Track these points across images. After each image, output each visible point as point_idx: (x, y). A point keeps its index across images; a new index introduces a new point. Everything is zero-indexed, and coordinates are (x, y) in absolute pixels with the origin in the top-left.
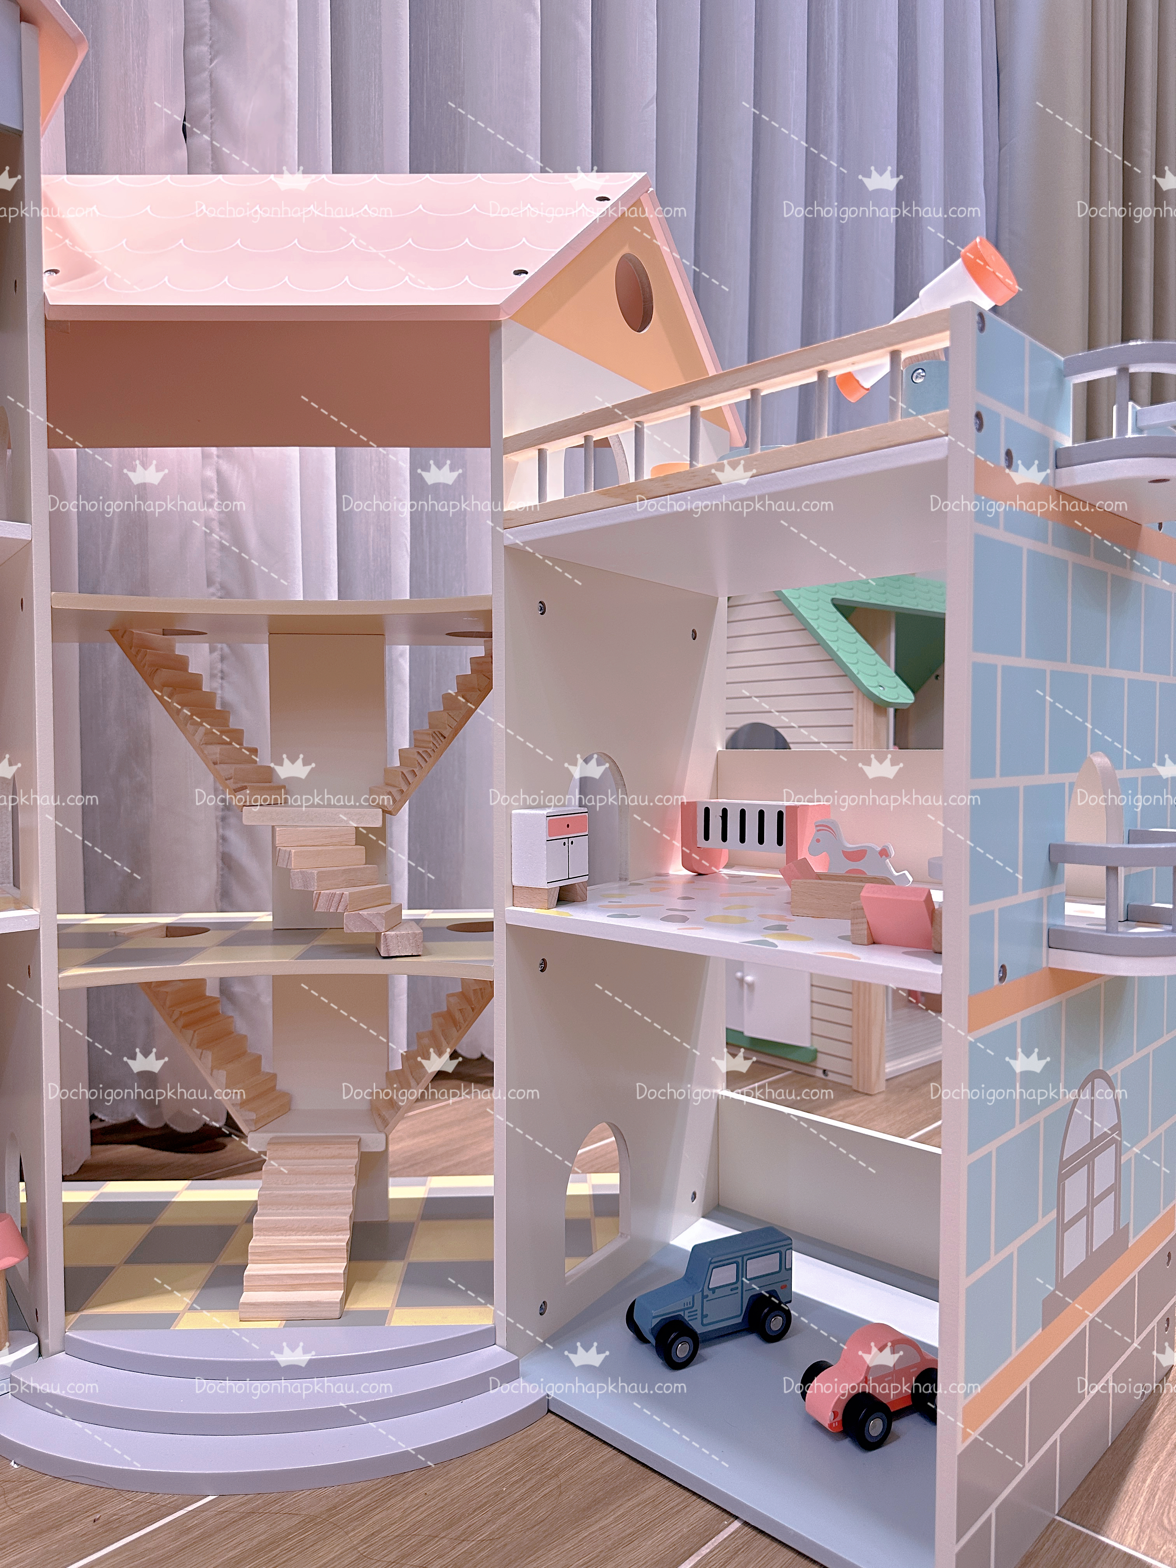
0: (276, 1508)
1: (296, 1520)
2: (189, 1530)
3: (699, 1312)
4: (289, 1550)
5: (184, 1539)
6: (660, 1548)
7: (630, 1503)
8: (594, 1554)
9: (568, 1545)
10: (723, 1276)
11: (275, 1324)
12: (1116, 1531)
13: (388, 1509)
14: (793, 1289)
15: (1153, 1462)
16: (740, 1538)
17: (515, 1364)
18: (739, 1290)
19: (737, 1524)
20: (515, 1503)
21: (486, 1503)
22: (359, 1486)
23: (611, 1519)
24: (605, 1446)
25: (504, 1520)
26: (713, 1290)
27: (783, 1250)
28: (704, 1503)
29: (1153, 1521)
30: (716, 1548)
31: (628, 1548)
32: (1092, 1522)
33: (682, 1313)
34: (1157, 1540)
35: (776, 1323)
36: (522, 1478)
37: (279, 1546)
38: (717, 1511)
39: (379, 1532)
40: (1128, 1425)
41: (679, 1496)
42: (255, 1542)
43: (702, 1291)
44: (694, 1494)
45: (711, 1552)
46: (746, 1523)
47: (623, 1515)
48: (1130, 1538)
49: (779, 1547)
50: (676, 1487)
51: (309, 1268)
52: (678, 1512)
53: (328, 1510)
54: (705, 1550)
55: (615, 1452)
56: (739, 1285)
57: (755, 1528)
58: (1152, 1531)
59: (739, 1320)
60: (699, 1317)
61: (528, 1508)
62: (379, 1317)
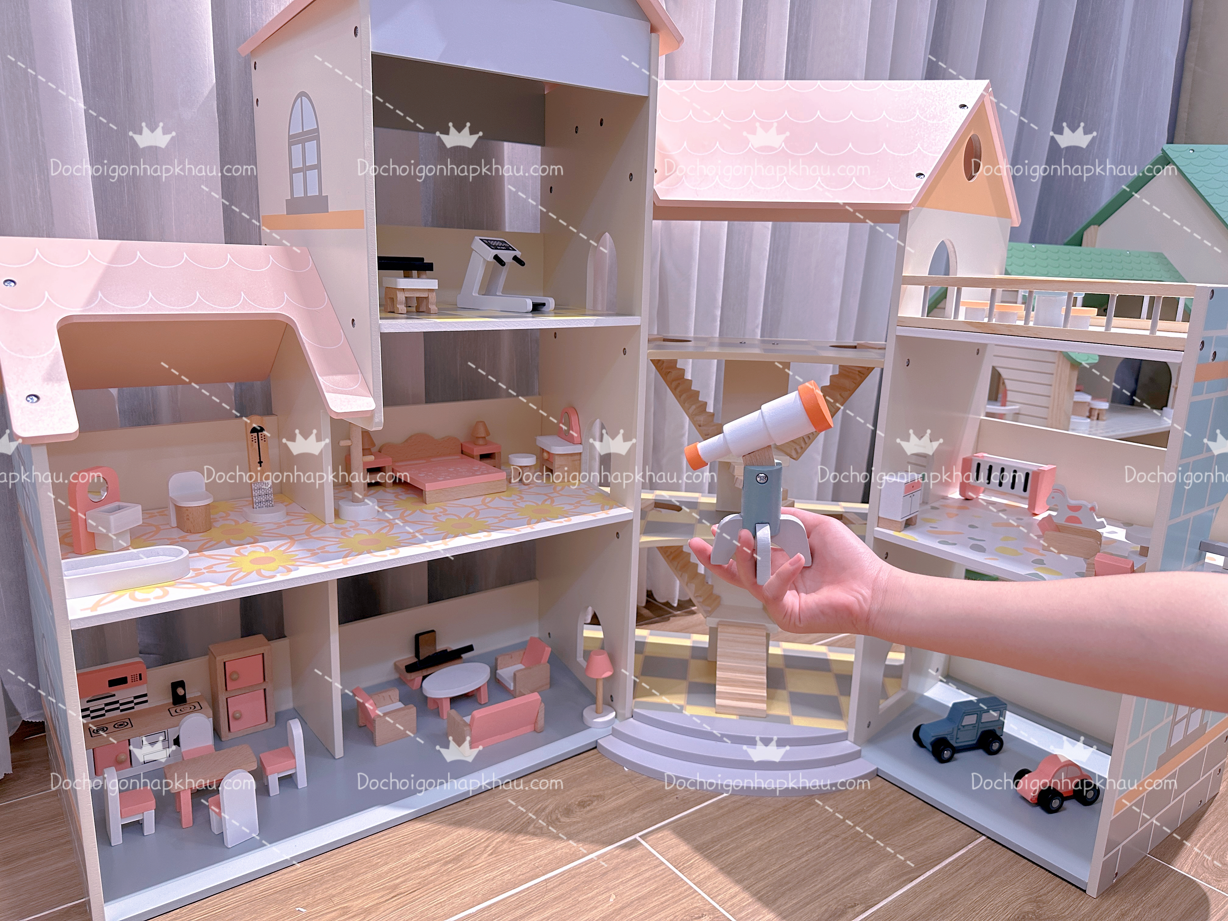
0: (758, 803)
1: (770, 809)
2: (722, 808)
3: (955, 737)
4: (772, 822)
5: (721, 811)
6: (948, 843)
7: (928, 822)
8: (916, 841)
9: (903, 836)
10: (970, 720)
11: (734, 717)
12: (1179, 865)
13: (811, 810)
14: (1005, 730)
15: (1202, 837)
16: (987, 843)
17: (860, 751)
18: (976, 728)
19: (984, 838)
20: (872, 815)
21: (858, 813)
22: (794, 799)
23: (921, 827)
24: (910, 795)
25: (869, 821)
26: (964, 726)
27: (1002, 709)
28: (966, 826)
29: (1199, 863)
30: (975, 846)
31: (932, 841)
32: (1166, 859)
33: (946, 736)
34: (1200, 871)
35: (996, 746)
36: (872, 805)
37: (766, 820)
38: (973, 830)
39: (811, 819)
40: (1189, 818)
41: (953, 822)
42: (755, 816)
43: (958, 726)
44: (960, 821)
45: (973, 847)
46: (988, 838)
47: (926, 827)
48: (1186, 868)
49: (1006, 849)
50: (950, 817)
51: (748, 691)
52: (954, 828)
53: (784, 807)
54: (970, 846)
55: (915, 798)
56: (977, 725)
57: (993, 840)
58: (1197, 867)
59: (975, 742)
60: (955, 740)
61: (879, 818)
62: (786, 720)
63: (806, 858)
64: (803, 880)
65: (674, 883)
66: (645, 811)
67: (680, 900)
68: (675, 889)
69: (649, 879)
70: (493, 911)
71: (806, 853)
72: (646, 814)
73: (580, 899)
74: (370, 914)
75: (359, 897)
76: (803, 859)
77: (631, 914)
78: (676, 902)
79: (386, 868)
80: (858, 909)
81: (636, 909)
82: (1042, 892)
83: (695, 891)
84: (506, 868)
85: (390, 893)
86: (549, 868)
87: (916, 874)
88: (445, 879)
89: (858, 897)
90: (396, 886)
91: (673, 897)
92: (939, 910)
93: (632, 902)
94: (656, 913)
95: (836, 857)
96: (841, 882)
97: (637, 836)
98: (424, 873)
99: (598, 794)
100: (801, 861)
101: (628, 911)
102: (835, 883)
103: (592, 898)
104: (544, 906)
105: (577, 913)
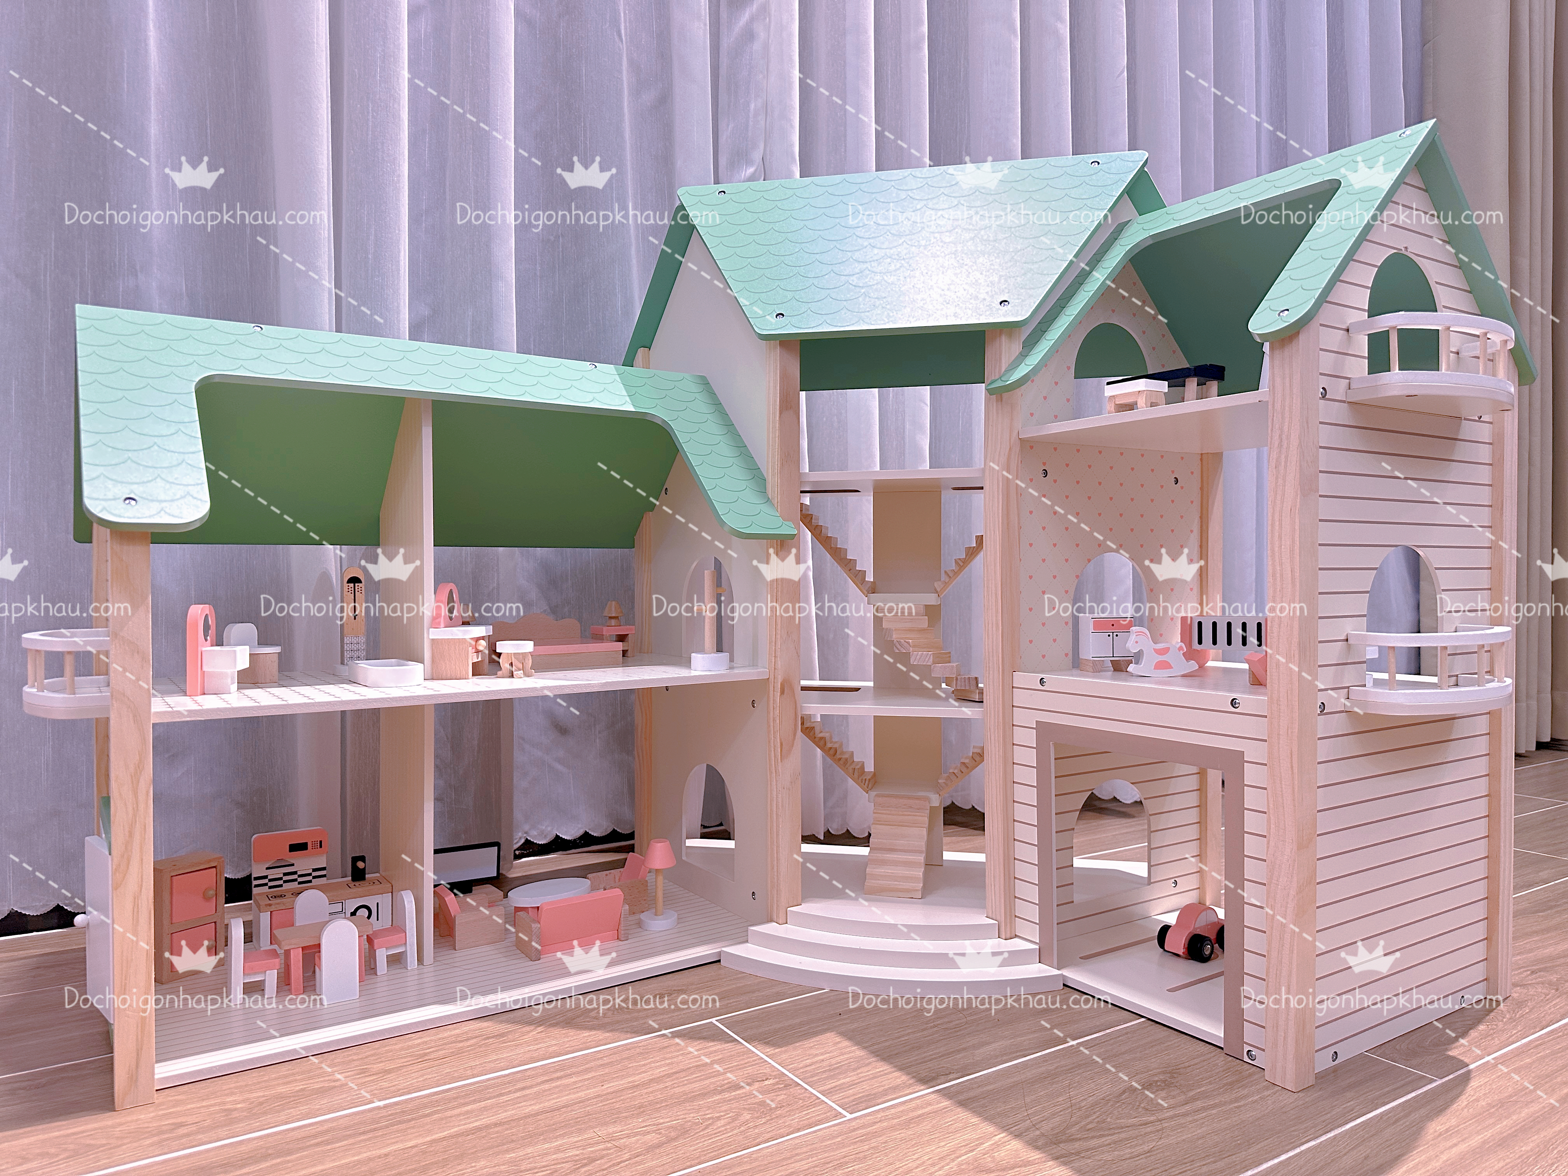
63: (906, 1038)
64: (897, 1054)
65: (743, 1055)
66: (729, 1001)
67: (745, 1067)
68: (743, 1059)
69: (715, 1051)
70: (528, 1073)
71: (908, 1034)
72: (730, 1003)
73: (630, 1066)
74: (389, 1073)
75: (382, 1062)
76: (903, 1039)
77: (684, 1077)
78: (740, 1069)
79: (419, 1041)
80: (951, 1076)
81: (692, 1074)
82: (1182, 1065)
83: (766, 1061)
84: (554, 1042)
85: (418, 1059)
86: (601, 1043)
87: (1033, 1051)
88: (481, 1049)
89: (956, 1067)
90: (426, 1054)
91: (738, 1065)
92: (1049, 1079)
93: (690, 1068)
94: (714, 1077)
95: (942, 1038)
96: (940, 1057)
97: (713, 1020)
98: (461, 1045)
99: (680, 988)
100: (899, 1040)
101: (683, 1074)
102: (933, 1057)
103: (644, 1065)
104: (587, 1071)
105: (623, 1076)
